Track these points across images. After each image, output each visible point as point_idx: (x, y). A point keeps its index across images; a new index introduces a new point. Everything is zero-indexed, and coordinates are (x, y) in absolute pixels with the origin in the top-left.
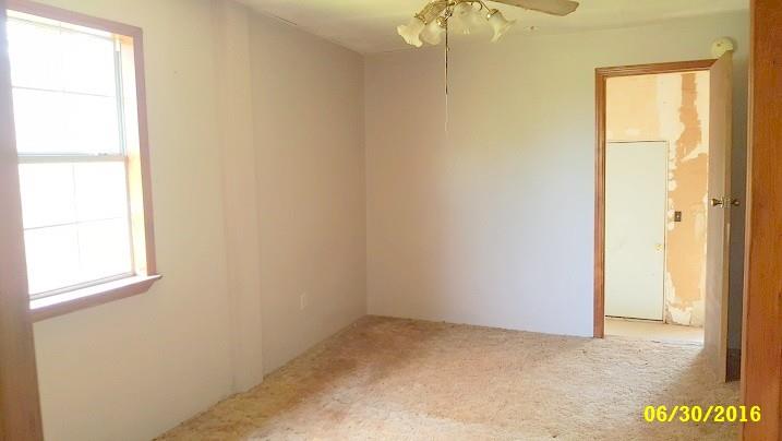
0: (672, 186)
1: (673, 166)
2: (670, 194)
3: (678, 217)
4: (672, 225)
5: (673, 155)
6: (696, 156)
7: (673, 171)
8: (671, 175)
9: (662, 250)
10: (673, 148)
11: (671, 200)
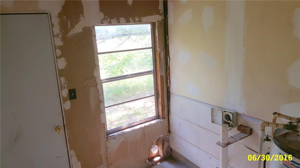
0: (62, 64)
1: (59, 42)
2: (61, 73)
3: (72, 95)
4: (68, 105)
5: (57, 30)
6: (81, 31)
7: (60, 48)
8: (59, 52)
9: (62, 131)
10: (56, 21)
11: (63, 79)
